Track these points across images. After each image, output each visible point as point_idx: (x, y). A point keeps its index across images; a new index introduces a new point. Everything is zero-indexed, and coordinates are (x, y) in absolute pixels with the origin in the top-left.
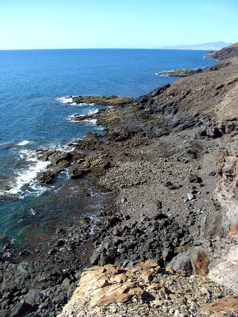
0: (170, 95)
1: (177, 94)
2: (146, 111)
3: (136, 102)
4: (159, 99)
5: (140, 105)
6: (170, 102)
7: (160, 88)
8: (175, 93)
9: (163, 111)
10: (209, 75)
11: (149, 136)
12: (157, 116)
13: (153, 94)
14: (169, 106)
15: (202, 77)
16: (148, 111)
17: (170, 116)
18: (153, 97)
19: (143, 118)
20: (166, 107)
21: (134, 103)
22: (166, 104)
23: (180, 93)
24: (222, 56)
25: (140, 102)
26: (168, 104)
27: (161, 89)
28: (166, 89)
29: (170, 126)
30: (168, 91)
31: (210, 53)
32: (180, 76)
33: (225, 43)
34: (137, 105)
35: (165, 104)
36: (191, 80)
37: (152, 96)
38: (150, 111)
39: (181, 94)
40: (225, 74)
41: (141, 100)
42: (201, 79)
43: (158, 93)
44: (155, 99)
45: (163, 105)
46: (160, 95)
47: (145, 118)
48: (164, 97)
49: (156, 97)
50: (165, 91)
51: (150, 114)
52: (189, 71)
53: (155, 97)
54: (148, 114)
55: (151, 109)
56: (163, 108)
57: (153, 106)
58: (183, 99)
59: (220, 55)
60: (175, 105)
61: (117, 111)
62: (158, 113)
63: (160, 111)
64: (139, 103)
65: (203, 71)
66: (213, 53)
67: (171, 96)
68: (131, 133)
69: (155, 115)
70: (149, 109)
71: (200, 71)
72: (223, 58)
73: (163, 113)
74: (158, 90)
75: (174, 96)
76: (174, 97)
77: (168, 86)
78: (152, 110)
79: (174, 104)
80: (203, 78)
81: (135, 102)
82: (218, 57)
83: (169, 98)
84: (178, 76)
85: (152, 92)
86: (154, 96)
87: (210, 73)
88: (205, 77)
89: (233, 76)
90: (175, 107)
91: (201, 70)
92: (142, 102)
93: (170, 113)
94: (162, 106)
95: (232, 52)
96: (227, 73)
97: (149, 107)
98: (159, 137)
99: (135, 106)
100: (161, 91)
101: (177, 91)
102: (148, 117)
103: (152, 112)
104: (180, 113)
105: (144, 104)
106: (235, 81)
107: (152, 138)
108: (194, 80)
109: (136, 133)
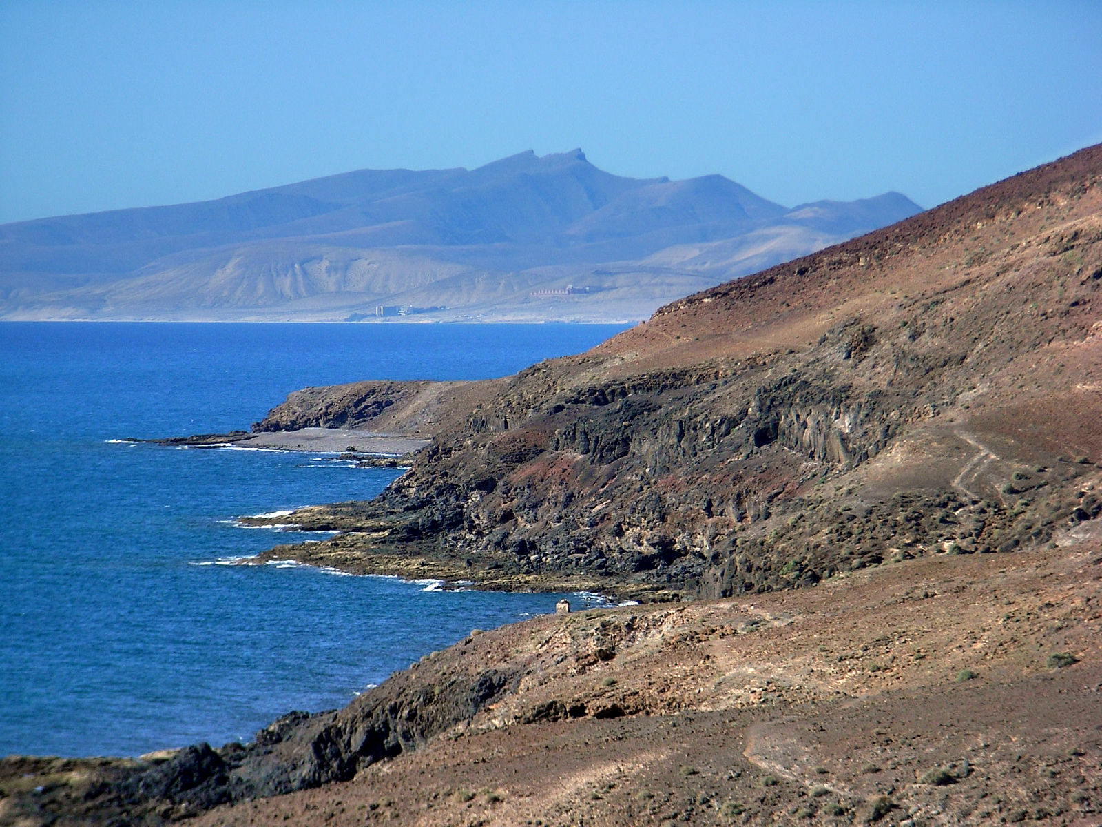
24: (508, 516)
31: (339, 420)
33: (629, 183)
40: (373, 807)
52: (75, 777)
65: (244, 771)
72: (524, 548)
87: (283, 806)
91: (216, 760)
95: (645, 447)
96: (382, 802)
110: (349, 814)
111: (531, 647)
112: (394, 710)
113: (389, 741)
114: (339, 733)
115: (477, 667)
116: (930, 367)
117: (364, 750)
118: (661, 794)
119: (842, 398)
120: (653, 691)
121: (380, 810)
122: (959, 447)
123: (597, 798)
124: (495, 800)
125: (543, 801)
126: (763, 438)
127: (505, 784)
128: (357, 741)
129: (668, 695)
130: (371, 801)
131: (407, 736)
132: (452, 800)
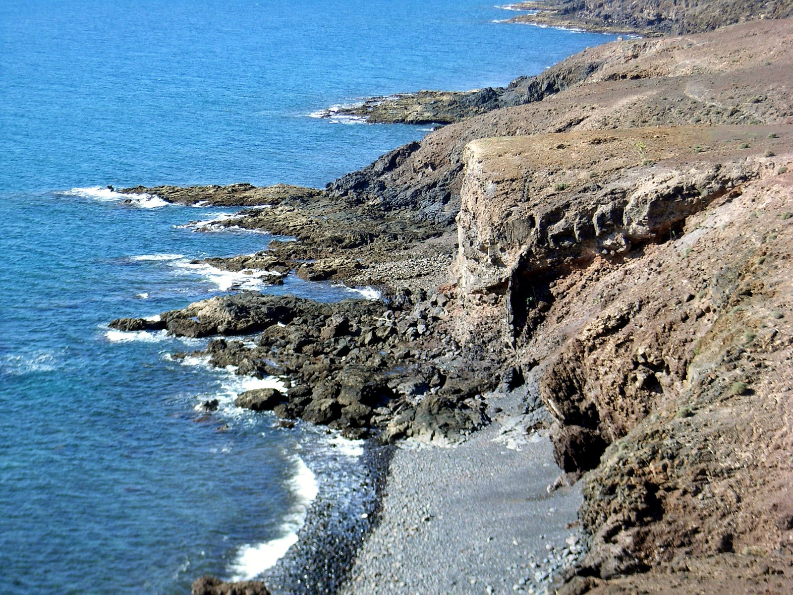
0: (426, 166)
1: (442, 164)
2: (374, 205)
3: (338, 188)
4: (395, 180)
5: (352, 195)
6: (428, 181)
7: (395, 152)
8: (437, 162)
9: (413, 203)
10: (513, 115)
11: (404, 238)
12: (401, 215)
13: (379, 167)
14: (427, 191)
15: (497, 119)
16: (378, 205)
17: (437, 206)
18: (379, 176)
19: (373, 218)
20: (421, 194)
21: (332, 191)
22: (419, 187)
23: (450, 161)
24: (601, 5)
25: (351, 188)
26: (423, 187)
27: (398, 154)
28: (409, 155)
29: (439, 223)
30: (417, 158)
34: (342, 195)
35: (416, 188)
36: (472, 128)
37: (376, 172)
38: (382, 205)
39: (452, 162)
41: (352, 183)
42: (496, 124)
43: (392, 165)
44: (386, 179)
45: (413, 190)
46: (397, 170)
47: (377, 218)
48: (408, 175)
49: (387, 176)
50: (408, 160)
51: (384, 211)
52: (445, 98)
53: (385, 176)
54: (380, 210)
55: (385, 199)
56: (412, 197)
57: (387, 193)
58: (458, 172)
60: (443, 185)
61: (296, 211)
62: (403, 208)
63: (407, 204)
64: (348, 190)
65: (504, 97)
67: (427, 168)
69: (397, 211)
70: (379, 200)
71: (490, 98)
73: (413, 207)
74: (390, 157)
75: (434, 168)
76: (436, 171)
77: (415, 146)
78: (389, 203)
79: (440, 184)
80: (502, 123)
81: (336, 189)
83: (424, 173)
84: (403, 121)
85: (374, 165)
86: (383, 173)
87: (517, 109)
88: (506, 119)
90: (444, 190)
91: (494, 93)
92: (355, 188)
93: (434, 202)
94: (409, 193)
96: (553, 109)
97: (378, 196)
98: (423, 239)
99: (337, 199)
100: (397, 160)
101: (441, 157)
102: (382, 217)
103: (388, 206)
104: (457, 200)
105: (360, 193)
106: (570, 125)
107: (410, 241)
108: (479, 128)
109: (377, 237)
110: (540, 113)
111: (607, 53)
112: (558, 76)
113: (556, 87)
114: (538, 84)
115: (588, 61)
117: (546, 90)
118: (653, 106)
120: (652, 69)
121: (551, 112)
123: (630, 108)
124: (593, 108)
125: (610, 109)
127: (597, 103)
128: (544, 87)
129: (657, 71)
130: (548, 108)
131: (562, 85)
132: (578, 108)
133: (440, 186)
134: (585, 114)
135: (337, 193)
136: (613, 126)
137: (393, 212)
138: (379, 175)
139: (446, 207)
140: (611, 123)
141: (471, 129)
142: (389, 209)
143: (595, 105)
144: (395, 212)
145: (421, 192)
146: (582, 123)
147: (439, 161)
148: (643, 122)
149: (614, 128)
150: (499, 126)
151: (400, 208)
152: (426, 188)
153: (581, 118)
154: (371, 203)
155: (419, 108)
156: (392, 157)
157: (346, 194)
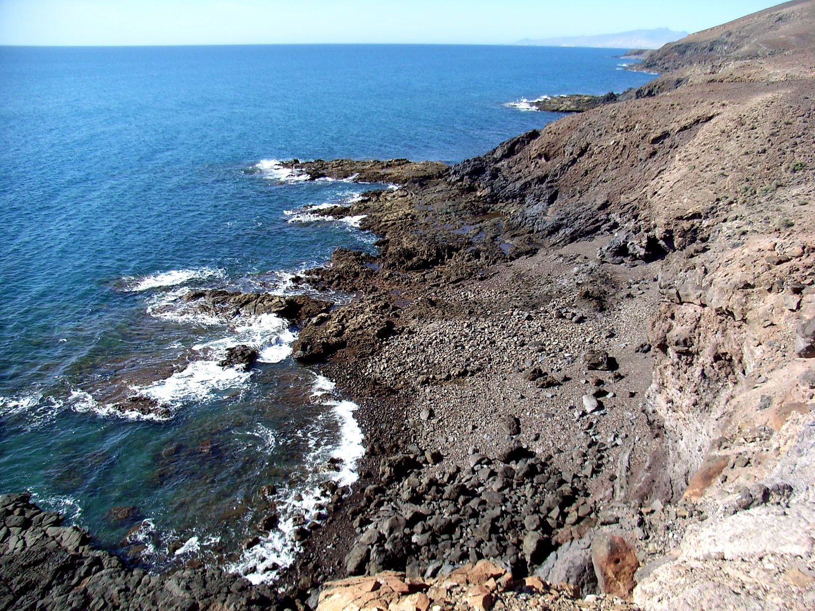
0: (540, 156)
1: (555, 155)
2: (480, 197)
3: (455, 173)
4: (512, 168)
5: (467, 182)
6: (539, 173)
7: (515, 140)
8: (551, 153)
9: (521, 196)
10: (632, 109)
11: (487, 258)
12: (506, 208)
13: (498, 154)
14: (536, 183)
15: (616, 112)
16: (485, 196)
17: (539, 207)
19: (474, 213)
21: (450, 176)
22: (529, 179)
23: (564, 152)
24: (664, 63)
25: (467, 174)
26: (533, 180)
27: (518, 141)
28: (528, 143)
29: (538, 231)
30: (535, 146)
31: (635, 54)
32: (562, 111)
34: (458, 181)
35: (526, 180)
37: (494, 158)
38: (489, 197)
39: (566, 154)
40: (672, 105)
41: (469, 169)
42: (614, 117)
43: (510, 152)
44: (503, 166)
45: (522, 182)
46: (515, 157)
47: (478, 213)
48: (524, 162)
49: (504, 163)
50: (527, 148)
51: (490, 203)
52: (586, 98)
53: (503, 162)
54: (486, 202)
55: (492, 191)
56: (521, 189)
57: (498, 183)
58: (569, 166)
59: (660, 59)
60: (552, 181)
61: (409, 196)
62: (510, 201)
63: (514, 197)
64: (463, 176)
65: (619, 98)
66: (643, 55)
67: (540, 158)
68: (444, 251)
69: (504, 204)
70: (487, 191)
71: (612, 98)
72: (666, 69)
73: (521, 201)
74: (510, 144)
75: (547, 159)
76: (549, 163)
77: (534, 135)
78: (496, 194)
79: (549, 179)
80: (620, 116)
81: (453, 174)
82: (655, 64)
83: (537, 163)
85: (495, 150)
86: (501, 160)
87: (637, 103)
88: (625, 112)
89: (693, 112)
90: (551, 187)
91: (614, 96)
92: (470, 174)
93: (538, 201)
94: (518, 185)
95: (688, 53)
96: (676, 103)
97: (487, 187)
98: (512, 259)
99: (454, 184)
100: (516, 147)
101: (556, 148)
102: (485, 211)
103: (494, 198)
104: (564, 201)
105: (475, 180)
106: (697, 122)
107: (494, 263)
108: (596, 119)
109: (457, 250)
110: (662, 107)
113: (653, 93)
114: (642, 91)
115: (676, 77)
116: (743, 38)
117: (647, 95)
118: (795, 106)
119: (726, 43)
120: (745, 77)
121: (675, 106)
122: (759, 46)
123: (767, 106)
124: (724, 105)
125: (744, 107)
126: (710, 50)
127: (726, 99)
130: (671, 103)
131: (657, 92)
132: (705, 104)
133: (548, 183)
134: (714, 111)
135: (454, 178)
136: (750, 127)
137: (499, 205)
138: (497, 161)
139: (551, 208)
140: (748, 122)
141: (589, 121)
142: (495, 202)
143: (724, 102)
144: (501, 204)
145: (530, 185)
146: (713, 121)
147: (553, 152)
148: (787, 124)
149: (752, 129)
150: (617, 119)
151: (507, 200)
152: (536, 180)
153: (710, 115)
154: (478, 194)
155: (569, 103)
156: (512, 145)
157: (461, 180)
